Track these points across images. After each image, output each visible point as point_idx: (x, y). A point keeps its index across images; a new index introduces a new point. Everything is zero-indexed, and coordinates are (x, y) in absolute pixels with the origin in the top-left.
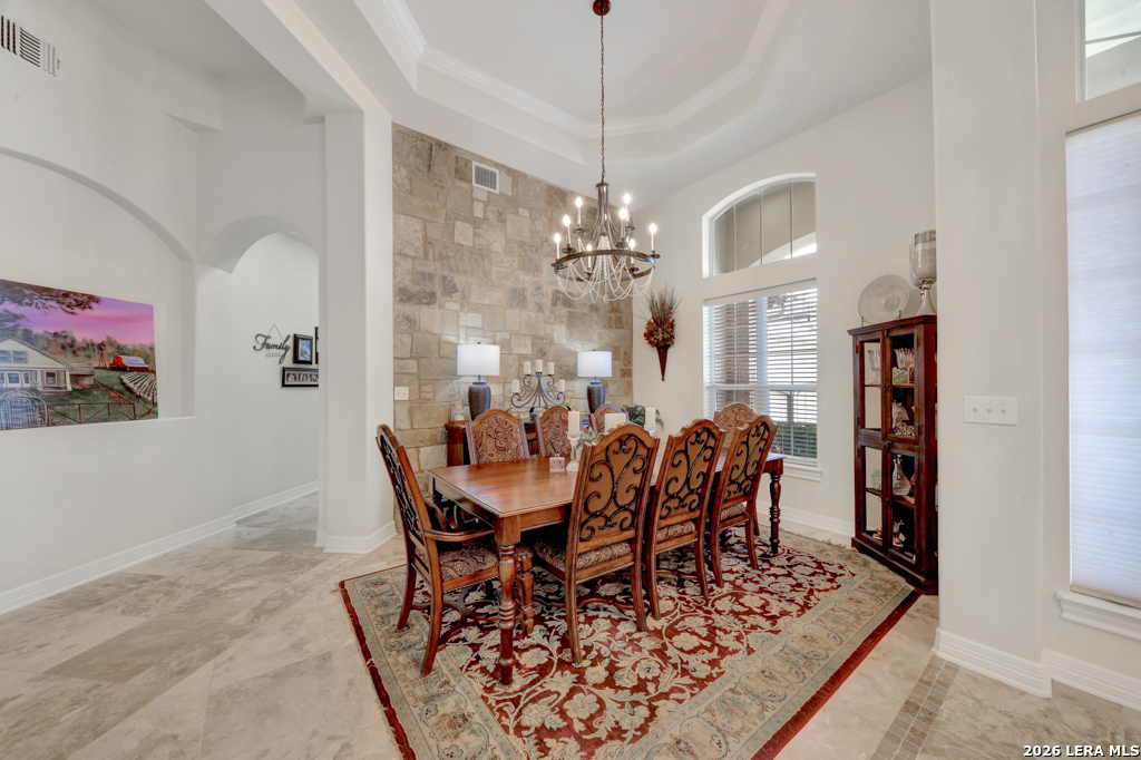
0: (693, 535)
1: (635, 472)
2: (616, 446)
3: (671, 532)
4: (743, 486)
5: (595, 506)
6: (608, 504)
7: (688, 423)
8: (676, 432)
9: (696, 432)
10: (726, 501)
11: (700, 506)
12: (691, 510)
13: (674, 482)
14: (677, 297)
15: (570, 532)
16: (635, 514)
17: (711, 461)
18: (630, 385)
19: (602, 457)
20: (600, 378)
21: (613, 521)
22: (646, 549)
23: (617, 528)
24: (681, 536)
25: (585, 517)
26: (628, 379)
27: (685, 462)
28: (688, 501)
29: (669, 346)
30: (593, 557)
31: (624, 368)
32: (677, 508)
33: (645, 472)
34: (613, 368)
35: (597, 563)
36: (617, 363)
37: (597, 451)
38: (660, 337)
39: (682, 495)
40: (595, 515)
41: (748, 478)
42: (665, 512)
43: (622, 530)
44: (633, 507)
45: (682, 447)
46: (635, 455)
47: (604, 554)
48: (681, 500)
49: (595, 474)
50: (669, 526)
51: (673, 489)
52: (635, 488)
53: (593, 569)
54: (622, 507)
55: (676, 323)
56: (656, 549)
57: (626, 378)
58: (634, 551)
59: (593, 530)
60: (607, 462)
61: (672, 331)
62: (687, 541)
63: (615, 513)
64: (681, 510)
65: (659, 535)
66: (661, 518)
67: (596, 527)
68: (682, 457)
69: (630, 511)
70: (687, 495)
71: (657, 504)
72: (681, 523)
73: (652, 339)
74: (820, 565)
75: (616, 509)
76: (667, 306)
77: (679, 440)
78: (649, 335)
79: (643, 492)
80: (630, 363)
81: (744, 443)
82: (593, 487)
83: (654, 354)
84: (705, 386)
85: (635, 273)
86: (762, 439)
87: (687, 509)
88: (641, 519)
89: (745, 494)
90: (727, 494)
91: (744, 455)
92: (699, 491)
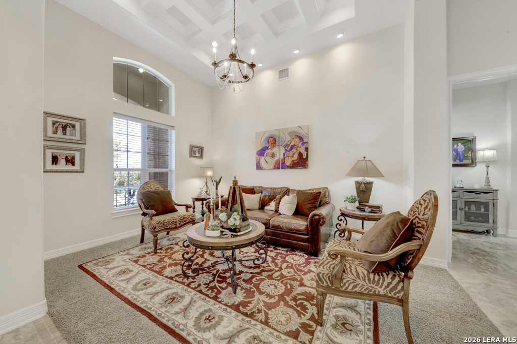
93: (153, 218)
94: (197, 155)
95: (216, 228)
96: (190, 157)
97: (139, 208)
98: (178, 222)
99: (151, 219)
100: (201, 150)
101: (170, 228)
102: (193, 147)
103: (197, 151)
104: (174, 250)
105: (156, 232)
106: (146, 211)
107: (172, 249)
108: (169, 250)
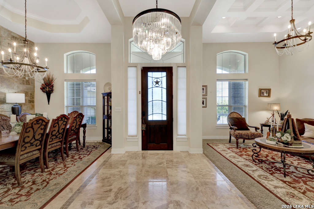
0: (60, 145)
1: (41, 129)
2: (35, 122)
3: (53, 145)
4: (75, 131)
5: (27, 140)
6: (32, 139)
7: (59, 115)
8: (55, 118)
9: (61, 118)
10: (70, 135)
11: (62, 137)
12: (59, 139)
13: (54, 132)
14: (55, 77)
15: (17, 149)
16: (41, 141)
17: (66, 125)
18: (33, 106)
19: (30, 126)
20: (18, 104)
21: (33, 144)
22: (45, 151)
23: (35, 146)
24: (56, 146)
25: (23, 144)
26: (33, 104)
27: (58, 126)
28: (58, 136)
29: (51, 93)
30: (26, 156)
31: (31, 100)
32: (55, 139)
33: (45, 129)
34: (26, 100)
35: (27, 157)
36: (27, 98)
37: (29, 124)
38: (48, 90)
39: (57, 135)
40: (27, 143)
41: (76, 129)
42: (51, 140)
43: (36, 146)
44: (40, 139)
45: (57, 122)
46: (42, 125)
47: (29, 154)
48: (56, 136)
49: (28, 130)
50: (52, 144)
51: (54, 133)
52: (41, 134)
53: (26, 159)
54: (36, 140)
55: (54, 85)
56: (48, 151)
57: (31, 103)
58: (40, 152)
59: (26, 147)
60: (32, 127)
61: (53, 88)
62: (58, 147)
63: (34, 142)
64: (56, 139)
65: (48, 147)
66: (50, 142)
67: (27, 146)
68: (57, 124)
69: (39, 140)
70: (58, 135)
71: (48, 138)
72: (56, 143)
73: (44, 90)
74: (94, 147)
75: (34, 140)
76: (51, 79)
77: (56, 120)
78: (43, 89)
79: (44, 134)
80: (33, 98)
81: (75, 120)
82: (26, 135)
83: (45, 96)
84: (65, 106)
85: (39, 70)
86: (80, 119)
87: (58, 138)
88: (43, 142)
89: (76, 133)
90: (70, 134)
91: (75, 123)
92: (62, 133)
93: (236, 131)
94: (265, 94)
95: (272, 140)
96: (259, 97)
97: (228, 125)
98: (250, 136)
99: (235, 131)
100: (269, 91)
101: (245, 138)
102: (261, 90)
103: (265, 92)
104: (247, 150)
105: (238, 138)
106: (232, 127)
107: (246, 149)
108: (245, 149)
